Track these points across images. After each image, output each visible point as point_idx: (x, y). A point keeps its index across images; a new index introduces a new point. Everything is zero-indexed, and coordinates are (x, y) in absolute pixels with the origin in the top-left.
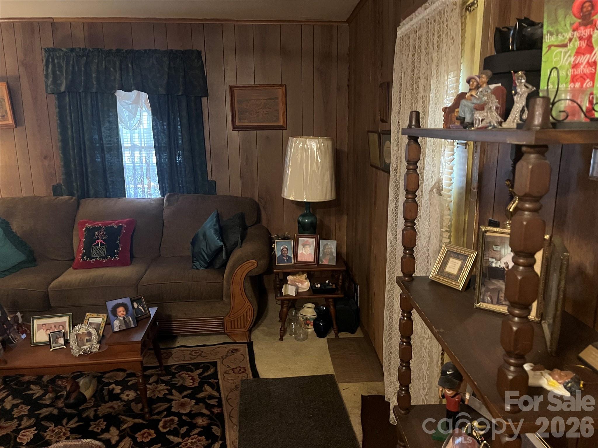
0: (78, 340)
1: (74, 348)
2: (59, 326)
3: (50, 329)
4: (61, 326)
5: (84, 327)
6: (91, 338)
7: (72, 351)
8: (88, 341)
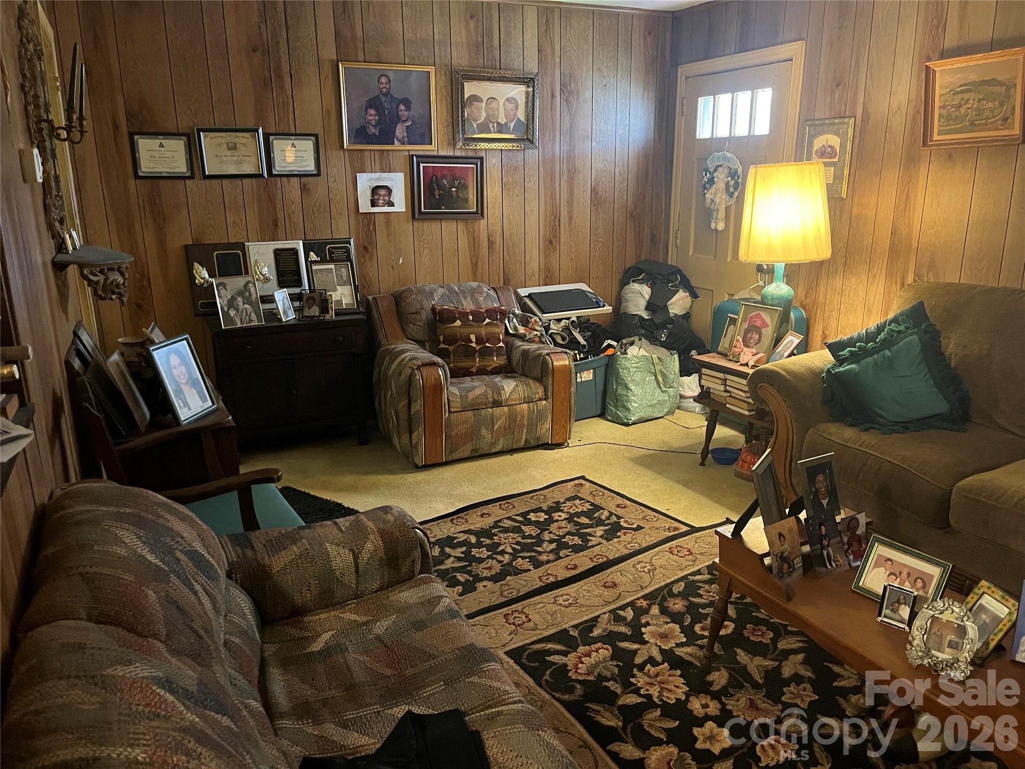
0: (933, 631)
1: (915, 643)
2: (917, 579)
3: (898, 574)
4: (919, 580)
5: (957, 610)
6: (960, 641)
7: (908, 647)
8: (951, 645)
